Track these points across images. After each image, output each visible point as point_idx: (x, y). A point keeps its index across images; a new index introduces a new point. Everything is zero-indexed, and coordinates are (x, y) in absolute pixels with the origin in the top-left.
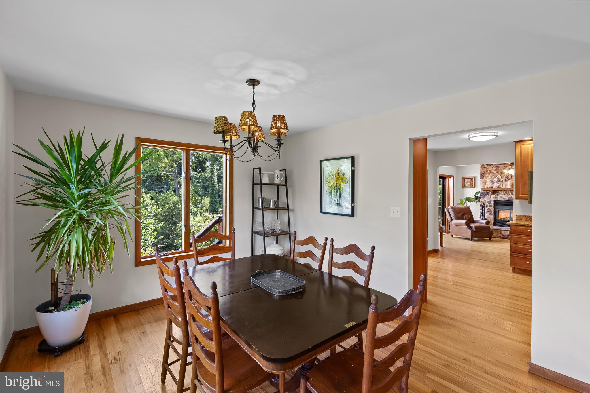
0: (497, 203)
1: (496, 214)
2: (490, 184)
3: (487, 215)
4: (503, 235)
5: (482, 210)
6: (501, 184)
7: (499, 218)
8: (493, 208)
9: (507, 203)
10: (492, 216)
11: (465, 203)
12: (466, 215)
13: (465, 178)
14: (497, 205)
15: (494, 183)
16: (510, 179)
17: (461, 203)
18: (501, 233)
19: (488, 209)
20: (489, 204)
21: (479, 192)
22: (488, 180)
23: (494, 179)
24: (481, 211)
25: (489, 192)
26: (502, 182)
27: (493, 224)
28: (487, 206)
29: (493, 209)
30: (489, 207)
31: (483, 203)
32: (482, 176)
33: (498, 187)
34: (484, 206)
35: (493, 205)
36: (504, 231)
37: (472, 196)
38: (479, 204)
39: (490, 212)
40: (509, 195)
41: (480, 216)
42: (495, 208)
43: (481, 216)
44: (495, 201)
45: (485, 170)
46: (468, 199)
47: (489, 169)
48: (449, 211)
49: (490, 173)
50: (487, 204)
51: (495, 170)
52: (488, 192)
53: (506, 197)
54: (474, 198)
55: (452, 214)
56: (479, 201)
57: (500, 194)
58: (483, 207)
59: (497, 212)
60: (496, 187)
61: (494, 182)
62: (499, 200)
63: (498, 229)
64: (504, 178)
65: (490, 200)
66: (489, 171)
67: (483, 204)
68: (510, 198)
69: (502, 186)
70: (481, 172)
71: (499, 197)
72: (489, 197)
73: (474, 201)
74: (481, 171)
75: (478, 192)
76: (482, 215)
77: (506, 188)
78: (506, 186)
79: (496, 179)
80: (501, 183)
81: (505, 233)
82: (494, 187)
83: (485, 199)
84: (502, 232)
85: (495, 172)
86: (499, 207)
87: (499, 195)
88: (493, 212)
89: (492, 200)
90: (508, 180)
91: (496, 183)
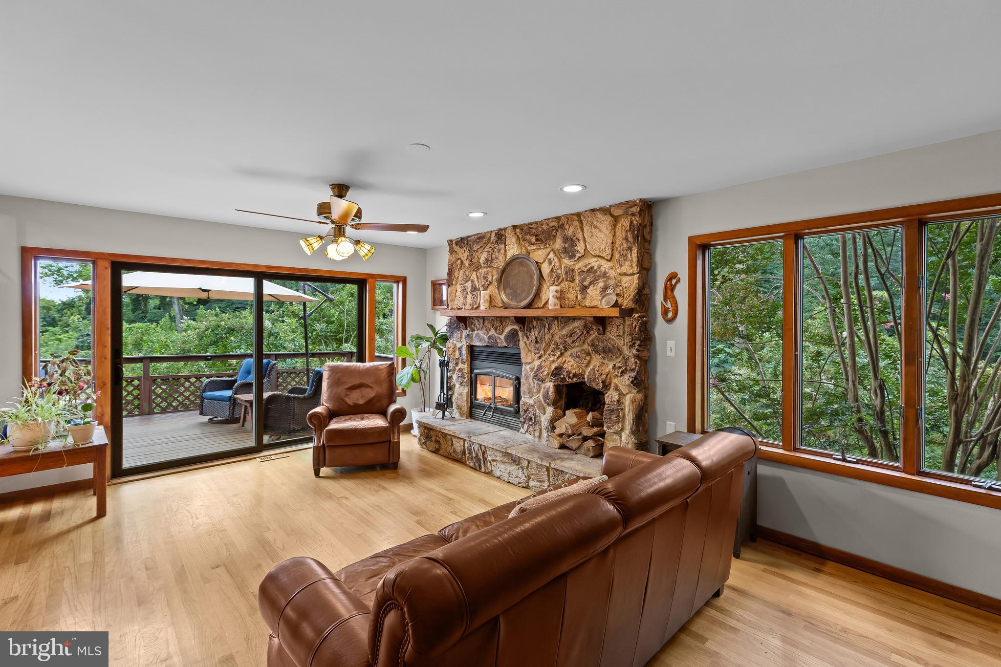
0: (474, 353)
1: (473, 385)
2: (462, 299)
3: (457, 386)
7: (478, 397)
8: (467, 367)
9: (491, 352)
10: (466, 390)
13: (435, 283)
14: (476, 359)
15: (467, 296)
16: (490, 282)
17: (405, 352)
19: (460, 370)
20: (460, 354)
22: (459, 289)
23: (466, 284)
26: (479, 293)
27: (466, 415)
29: (468, 370)
30: (460, 365)
31: (451, 353)
32: (450, 277)
33: (473, 309)
35: (465, 358)
39: (462, 377)
42: (472, 367)
44: (468, 347)
45: (453, 258)
47: (460, 255)
49: (461, 267)
50: (457, 354)
51: (468, 258)
52: (459, 320)
53: (485, 336)
57: (476, 328)
58: (442, 364)
59: (475, 379)
60: (470, 308)
61: (467, 294)
62: (474, 344)
64: (481, 280)
65: (462, 344)
66: (459, 262)
69: (480, 304)
70: (448, 265)
71: (474, 334)
72: (459, 335)
74: (449, 261)
79: (469, 284)
82: (466, 307)
83: (455, 342)
85: (468, 264)
86: (477, 367)
87: (474, 330)
88: (468, 380)
89: (464, 344)
90: (488, 285)
91: (471, 295)
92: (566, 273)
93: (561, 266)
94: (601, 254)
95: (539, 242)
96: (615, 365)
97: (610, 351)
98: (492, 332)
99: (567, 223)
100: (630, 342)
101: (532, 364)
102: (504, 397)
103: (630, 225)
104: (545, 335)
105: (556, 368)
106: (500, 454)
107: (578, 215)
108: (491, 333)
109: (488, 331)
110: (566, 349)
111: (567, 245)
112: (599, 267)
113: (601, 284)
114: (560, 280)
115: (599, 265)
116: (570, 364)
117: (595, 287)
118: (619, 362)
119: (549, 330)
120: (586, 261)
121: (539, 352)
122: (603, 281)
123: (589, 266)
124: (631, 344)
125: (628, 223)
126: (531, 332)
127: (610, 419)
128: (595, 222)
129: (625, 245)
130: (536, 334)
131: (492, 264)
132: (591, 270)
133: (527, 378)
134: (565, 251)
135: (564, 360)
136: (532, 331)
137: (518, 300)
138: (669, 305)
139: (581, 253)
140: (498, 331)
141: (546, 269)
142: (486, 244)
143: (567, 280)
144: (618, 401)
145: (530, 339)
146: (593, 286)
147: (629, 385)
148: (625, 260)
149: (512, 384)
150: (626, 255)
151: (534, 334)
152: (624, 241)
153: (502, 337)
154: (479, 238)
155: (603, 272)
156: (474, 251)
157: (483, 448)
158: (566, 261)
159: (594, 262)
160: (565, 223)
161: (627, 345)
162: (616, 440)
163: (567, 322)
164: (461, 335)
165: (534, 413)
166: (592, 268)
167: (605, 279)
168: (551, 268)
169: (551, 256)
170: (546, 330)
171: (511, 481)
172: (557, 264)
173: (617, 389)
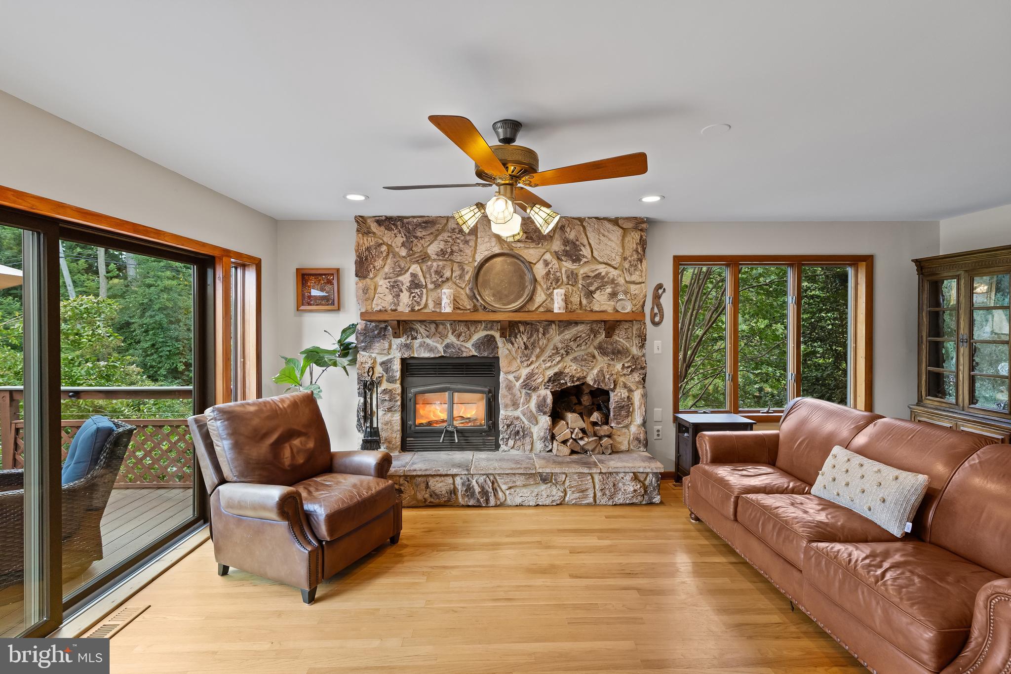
0: (409, 367)
1: (407, 408)
2: (390, 298)
3: (381, 413)
4: (433, 494)
5: (365, 398)
6: (421, 297)
7: (418, 422)
8: (397, 387)
9: (440, 365)
10: (397, 417)
11: (302, 373)
12: (296, 442)
13: (305, 272)
14: (413, 375)
15: (402, 294)
16: (448, 279)
17: (288, 375)
18: (427, 486)
19: (385, 391)
20: (387, 370)
21: (351, 328)
22: (383, 284)
23: (400, 278)
24: (362, 400)
25: (385, 328)
26: (425, 291)
27: (399, 449)
28: (379, 383)
29: (399, 391)
30: (385, 385)
31: (366, 370)
32: (363, 267)
33: (413, 310)
34: (372, 383)
35: (398, 375)
36: (438, 478)
37: (330, 344)
38: (353, 372)
39: (390, 400)
40: (446, 336)
41: (359, 420)
42: (406, 385)
43: (362, 421)
44: (403, 360)
45: (370, 241)
46: (315, 356)
47: (385, 239)
48: (208, 433)
49: (388, 255)
50: (379, 370)
51: (403, 245)
52: (383, 325)
53: (438, 346)
54: (334, 352)
55: (223, 447)
56: (353, 362)
57: (419, 336)
58: (367, 387)
59: (412, 400)
60: (407, 310)
61: (401, 291)
62: (416, 356)
63: (419, 473)
64: (431, 276)
65: (390, 357)
66: (384, 248)
67: (368, 372)
68: (447, 346)
69: (426, 306)
70: (357, 251)
71: (417, 343)
72: (387, 345)
73: (335, 364)
74: (358, 245)
75: (349, 328)
76: (365, 418)
77: (438, 310)
78: (438, 303)
79: (406, 279)
80: (422, 294)
81: (440, 485)
82: (400, 309)
83: (373, 355)
84: (432, 482)
85: (403, 252)
86: (417, 385)
87: (416, 338)
88: (399, 403)
89: (396, 356)
90: (443, 282)
91: (408, 294)
92: (568, 277)
93: (561, 270)
94: (609, 262)
95: (530, 241)
96: (623, 365)
97: (619, 352)
98: (451, 339)
99: (568, 226)
100: (639, 343)
101: (518, 372)
102: (469, 416)
103: (640, 239)
104: (539, 340)
105: (555, 374)
106: (522, 478)
107: (581, 220)
108: (447, 341)
109: (443, 337)
110: (568, 353)
111: (568, 248)
112: (607, 274)
113: (609, 290)
114: (559, 283)
115: (607, 271)
116: (572, 368)
117: (603, 293)
118: (628, 361)
119: (544, 334)
120: (592, 267)
121: (529, 359)
122: (611, 287)
123: (597, 272)
124: (640, 344)
125: (639, 238)
126: (516, 337)
127: (619, 415)
128: (602, 231)
129: (636, 256)
130: (525, 340)
131: (454, 258)
132: (598, 276)
133: (509, 389)
134: (567, 254)
135: (565, 365)
136: (518, 336)
137: (504, 302)
138: (656, 310)
139: (588, 259)
140: (461, 339)
141: (540, 270)
142: (439, 232)
143: (568, 284)
144: (628, 397)
145: (516, 345)
146: (600, 292)
147: (638, 382)
148: (635, 270)
149: (483, 399)
150: (636, 265)
151: (521, 340)
152: (634, 253)
153: (469, 345)
154: (426, 222)
155: (611, 278)
156: (416, 238)
157: (492, 478)
158: (568, 265)
159: (602, 269)
160: (567, 226)
161: (637, 346)
162: (625, 433)
163: (566, 326)
164: (390, 346)
165: (523, 425)
166: (600, 274)
167: (613, 286)
168: (547, 270)
169: (548, 256)
170: (540, 336)
171: (540, 504)
172: (557, 266)
173: (625, 386)
